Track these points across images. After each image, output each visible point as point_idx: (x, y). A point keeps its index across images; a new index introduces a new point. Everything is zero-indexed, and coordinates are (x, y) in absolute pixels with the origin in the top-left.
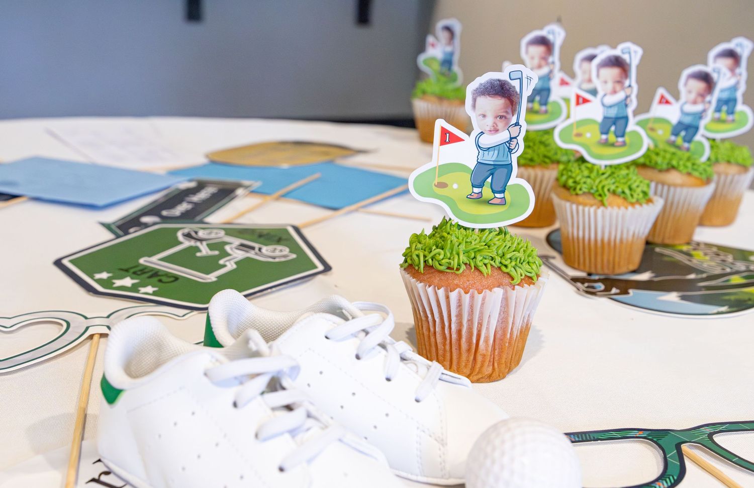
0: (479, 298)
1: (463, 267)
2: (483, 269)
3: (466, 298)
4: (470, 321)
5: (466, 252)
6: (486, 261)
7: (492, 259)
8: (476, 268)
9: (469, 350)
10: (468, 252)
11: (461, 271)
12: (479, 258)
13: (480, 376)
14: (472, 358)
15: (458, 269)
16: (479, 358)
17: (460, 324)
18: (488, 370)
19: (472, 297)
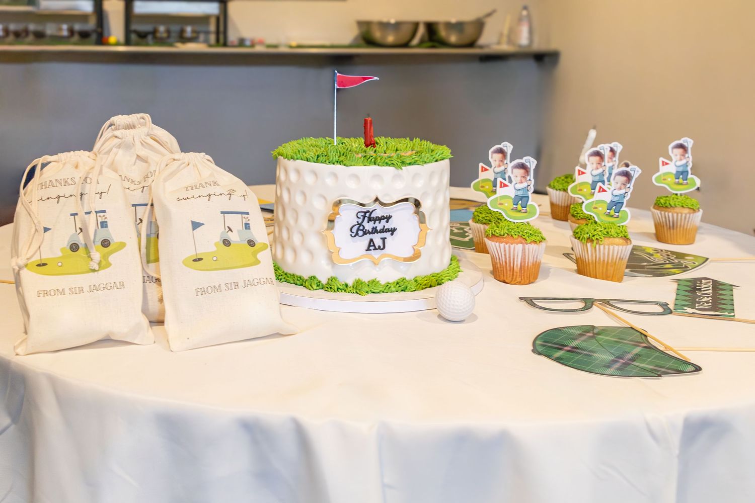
0: (512, 246)
1: (506, 235)
2: (515, 236)
3: (507, 246)
4: (510, 257)
5: (508, 230)
6: (516, 233)
7: (519, 233)
8: (512, 236)
9: (510, 270)
10: (509, 229)
11: (505, 236)
12: (513, 232)
13: (516, 282)
14: (512, 273)
15: (503, 235)
16: (515, 274)
17: (506, 259)
18: (519, 279)
19: (509, 247)
